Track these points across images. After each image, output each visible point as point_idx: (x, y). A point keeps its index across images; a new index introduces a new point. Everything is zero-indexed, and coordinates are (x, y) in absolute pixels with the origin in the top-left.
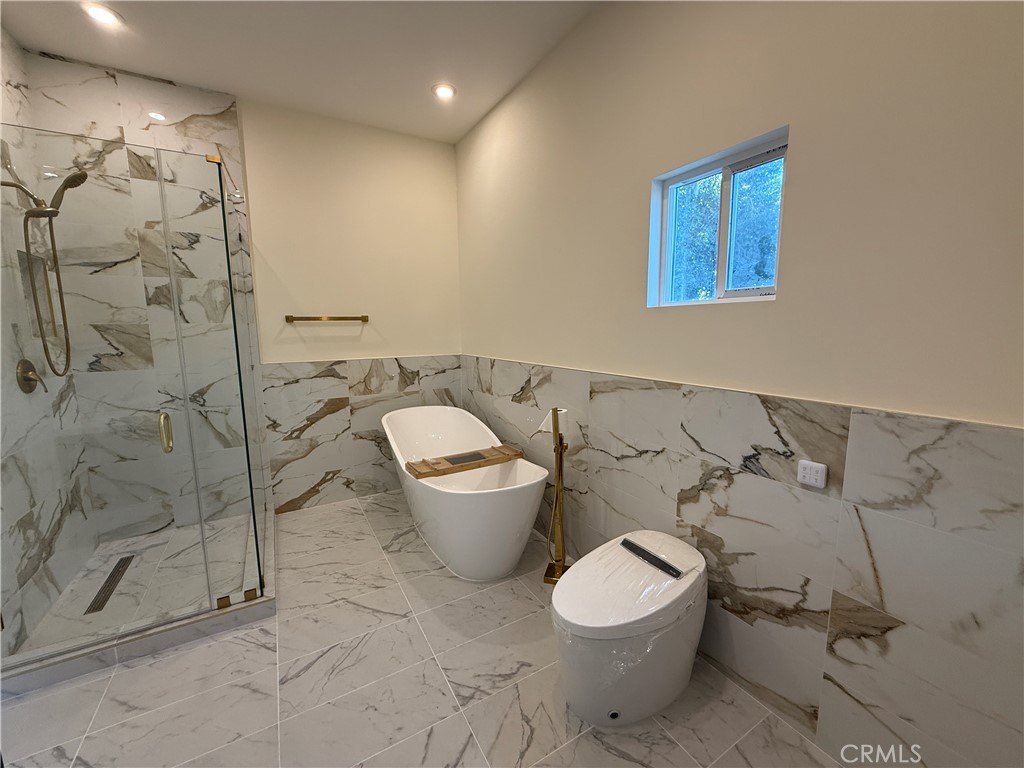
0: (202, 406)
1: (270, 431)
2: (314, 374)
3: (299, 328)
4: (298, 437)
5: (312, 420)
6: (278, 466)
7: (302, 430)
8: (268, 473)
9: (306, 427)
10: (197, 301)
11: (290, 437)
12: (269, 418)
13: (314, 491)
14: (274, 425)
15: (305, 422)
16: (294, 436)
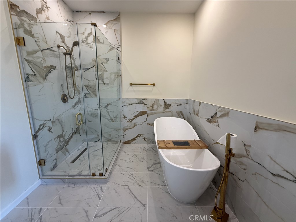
0: (107, 109)
1: (123, 119)
2: (137, 102)
3: (133, 88)
5: (135, 117)
6: (125, 130)
7: (132, 120)
8: (122, 131)
10: (108, 79)
11: (129, 122)
12: (123, 115)
13: (134, 139)
14: (125, 117)
15: (133, 118)
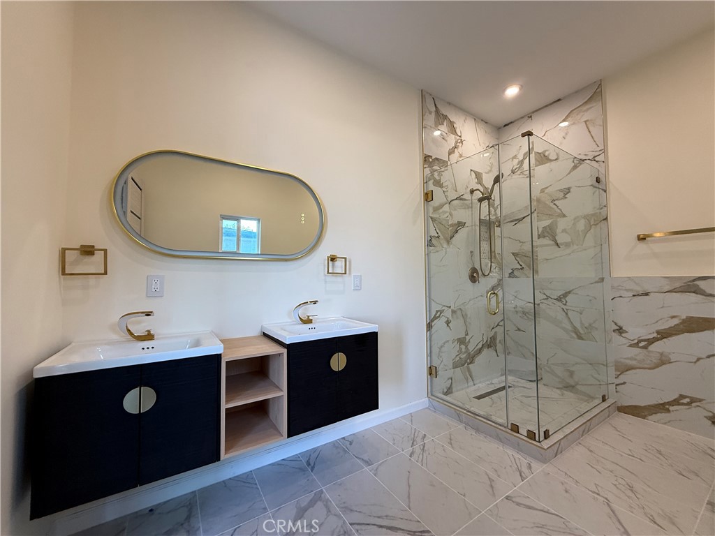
0: (565, 305)
1: (615, 336)
2: (667, 288)
3: (651, 245)
4: (645, 347)
5: (664, 335)
6: (623, 369)
7: (651, 341)
8: (612, 372)
9: (655, 340)
10: (566, 232)
11: (636, 345)
12: (616, 324)
13: (662, 408)
14: (620, 330)
15: (655, 335)
16: (641, 345)
